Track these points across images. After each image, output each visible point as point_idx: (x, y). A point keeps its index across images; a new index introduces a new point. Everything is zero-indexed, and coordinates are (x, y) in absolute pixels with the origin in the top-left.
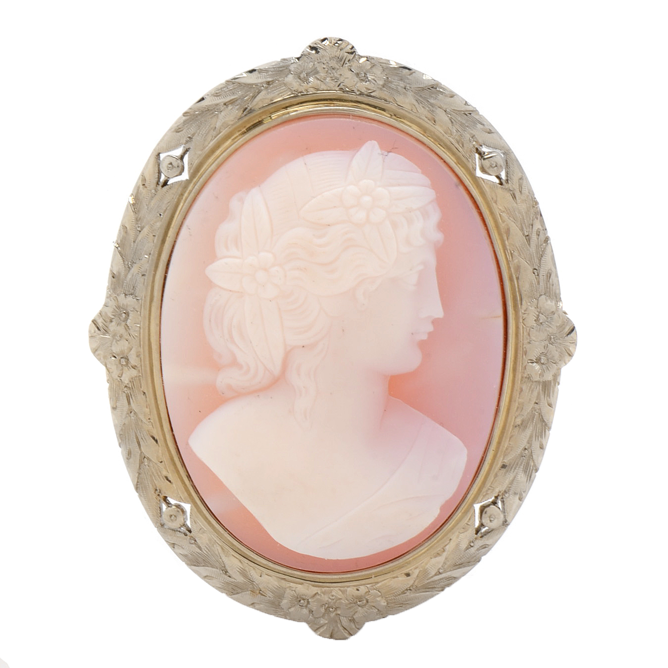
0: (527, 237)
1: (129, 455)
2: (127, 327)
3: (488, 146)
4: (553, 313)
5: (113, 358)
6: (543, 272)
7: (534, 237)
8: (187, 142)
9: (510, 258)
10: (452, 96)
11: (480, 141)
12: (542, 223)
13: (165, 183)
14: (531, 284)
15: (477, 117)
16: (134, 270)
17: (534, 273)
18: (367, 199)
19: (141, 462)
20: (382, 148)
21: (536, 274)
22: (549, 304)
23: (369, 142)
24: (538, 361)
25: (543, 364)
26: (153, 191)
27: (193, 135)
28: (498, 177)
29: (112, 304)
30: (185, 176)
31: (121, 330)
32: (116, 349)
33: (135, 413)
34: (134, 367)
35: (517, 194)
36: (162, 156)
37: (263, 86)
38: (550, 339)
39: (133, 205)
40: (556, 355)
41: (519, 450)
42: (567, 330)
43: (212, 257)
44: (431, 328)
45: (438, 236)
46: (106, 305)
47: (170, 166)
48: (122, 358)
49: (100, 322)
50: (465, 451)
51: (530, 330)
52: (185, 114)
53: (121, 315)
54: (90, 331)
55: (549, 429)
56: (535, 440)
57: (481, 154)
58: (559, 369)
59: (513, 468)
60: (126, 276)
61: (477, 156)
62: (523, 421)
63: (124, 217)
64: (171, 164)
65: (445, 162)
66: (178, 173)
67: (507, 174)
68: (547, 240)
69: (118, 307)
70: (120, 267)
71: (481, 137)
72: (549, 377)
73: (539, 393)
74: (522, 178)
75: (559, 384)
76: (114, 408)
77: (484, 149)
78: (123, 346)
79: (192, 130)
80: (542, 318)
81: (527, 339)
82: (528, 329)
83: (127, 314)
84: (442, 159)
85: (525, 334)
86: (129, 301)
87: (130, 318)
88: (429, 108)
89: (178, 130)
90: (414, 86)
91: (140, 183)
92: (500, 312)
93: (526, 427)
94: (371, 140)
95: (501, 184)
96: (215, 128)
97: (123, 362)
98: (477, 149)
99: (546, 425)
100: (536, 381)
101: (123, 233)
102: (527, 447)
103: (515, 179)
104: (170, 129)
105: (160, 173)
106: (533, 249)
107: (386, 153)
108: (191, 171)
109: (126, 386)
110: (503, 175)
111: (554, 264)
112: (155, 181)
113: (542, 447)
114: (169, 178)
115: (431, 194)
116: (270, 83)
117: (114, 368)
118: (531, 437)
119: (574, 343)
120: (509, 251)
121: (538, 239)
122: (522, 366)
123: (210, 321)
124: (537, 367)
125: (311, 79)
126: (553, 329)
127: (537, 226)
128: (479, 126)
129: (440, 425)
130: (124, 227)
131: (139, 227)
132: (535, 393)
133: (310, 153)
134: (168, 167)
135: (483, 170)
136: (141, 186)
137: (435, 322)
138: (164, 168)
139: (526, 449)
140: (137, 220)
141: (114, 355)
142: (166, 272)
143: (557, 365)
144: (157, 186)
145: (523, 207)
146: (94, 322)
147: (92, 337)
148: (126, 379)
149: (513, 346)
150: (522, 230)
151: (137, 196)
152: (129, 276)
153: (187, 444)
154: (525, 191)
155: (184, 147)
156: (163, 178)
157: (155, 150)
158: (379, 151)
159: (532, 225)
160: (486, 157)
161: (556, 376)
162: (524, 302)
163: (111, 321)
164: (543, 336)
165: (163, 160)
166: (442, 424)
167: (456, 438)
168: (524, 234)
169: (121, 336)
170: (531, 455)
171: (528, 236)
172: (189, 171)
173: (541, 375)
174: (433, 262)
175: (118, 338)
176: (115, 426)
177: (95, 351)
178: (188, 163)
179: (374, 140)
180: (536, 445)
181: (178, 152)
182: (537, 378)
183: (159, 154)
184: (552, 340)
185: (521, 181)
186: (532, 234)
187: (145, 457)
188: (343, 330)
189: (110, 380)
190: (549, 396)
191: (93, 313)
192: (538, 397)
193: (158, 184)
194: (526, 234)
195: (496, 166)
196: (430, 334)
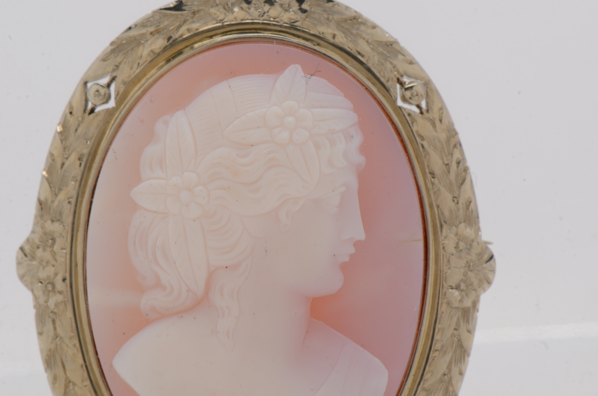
0: (447, 166)
1: (54, 380)
2: (54, 254)
3: (409, 76)
4: (473, 241)
5: (40, 284)
6: (462, 201)
7: (454, 165)
8: (114, 70)
9: (430, 186)
10: (374, 27)
11: (401, 71)
12: (462, 153)
13: (92, 111)
14: (451, 211)
15: (398, 48)
16: (62, 196)
17: (454, 201)
18: (290, 119)
19: (66, 387)
20: (305, 71)
21: (456, 202)
22: (469, 232)
23: (293, 65)
24: (457, 287)
25: (462, 290)
26: (80, 119)
27: (120, 63)
28: (419, 106)
29: (39, 230)
30: (112, 104)
31: (47, 255)
32: (42, 275)
33: (61, 338)
34: (60, 293)
35: (438, 123)
36: (89, 85)
37: (189, 16)
38: (468, 265)
39: (61, 133)
40: (476, 282)
41: (439, 375)
42: (486, 257)
43: (138, 180)
44: (352, 250)
45: (360, 159)
46: (33, 232)
47: (97, 93)
48: (48, 283)
49: (27, 249)
50: (386, 373)
51: (449, 257)
52: (112, 44)
53: (47, 241)
54: (17, 258)
55: (469, 355)
56: (455, 366)
57: (402, 84)
58: (478, 297)
59: (433, 393)
60: (53, 202)
61: (398, 86)
62: (443, 346)
63: (52, 145)
64: (98, 91)
65: (367, 89)
66: (105, 100)
67: (427, 104)
68: (466, 170)
69: (45, 233)
70: (47, 194)
71: (403, 67)
72: (468, 303)
73: (458, 319)
74: (442, 108)
75: (478, 311)
76: (40, 334)
77: (405, 79)
78: (49, 271)
79: (119, 59)
80: (462, 245)
81: (447, 266)
82: (448, 255)
83: (54, 240)
84: (364, 85)
85: (445, 260)
86: (56, 227)
87: (57, 243)
88: (352, 38)
89: (105, 58)
90: (336, 17)
91: (68, 112)
92: (421, 236)
93: (445, 352)
94: (294, 64)
95: (422, 113)
96: (142, 56)
97: (50, 287)
98: (398, 79)
99: (465, 351)
100: (455, 308)
101: (50, 160)
102: (446, 373)
103: (435, 108)
104: (98, 58)
105: (87, 101)
106: (452, 176)
107: (308, 76)
108: (118, 98)
109: (52, 312)
110: (423, 105)
111: (474, 193)
112: (82, 108)
113: (461, 374)
114: (95, 105)
115: (353, 117)
116: (196, 13)
117: (39, 293)
118: (450, 363)
119: (493, 271)
120: (429, 179)
121: (458, 167)
122: (442, 293)
123: (135, 243)
124: (456, 293)
125: (236, 9)
126: (473, 256)
127: (457, 155)
128: (400, 57)
129: (361, 346)
130: (51, 155)
131: (66, 154)
132: (455, 320)
133: (234, 76)
134: (94, 94)
135: (404, 99)
136: (69, 115)
137: (357, 244)
138: (91, 96)
139: (445, 375)
140: (65, 148)
141: (41, 281)
142: (92, 197)
143: (476, 292)
144: (84, 114)
145: (443, 136)
146: (22, 249)
147: (19, 264)
148: (51, 303)
149: (433, 273)
150: (442, 159)
151: (64, 124)
152: (56, 203)
153: (111, 366)
154: (445, 120)
155: (111, 75)
156: (90, 106)
157: (82, 79)
158: (303, 74)
159: (452, 155)
160: (406, 87)
161: (475, 304)
162: (444, 230)
163: (38, 248)
164: (462, 263)
165: (91, 87)
166: (362, 346)
167: (376, 360)
168: (444, 163)
169: (48, 263)
170: (450, 379)
171: (448, 164)
172: (116, 98)
173: (461, 301)
174: (354, 184)
175: (44, 264)
176: (42, 351)
177: (22, 277)
178: (115, 91)
179: (298, 64)
180: (455, 370)
181: (105, 81)
182: (456, 304)
183: (86, 83)
184: (472, 267)
185: (441, 112)
186: (451, 163)
187: (70, 382)
188: (266, 251)
189: (37, 306)
190: (468, 322)
191: (20, 240)
192: (458, 324)
193: (85, 111)
194: (446, 162)
195: (417, 95)
196: (351, 256)
